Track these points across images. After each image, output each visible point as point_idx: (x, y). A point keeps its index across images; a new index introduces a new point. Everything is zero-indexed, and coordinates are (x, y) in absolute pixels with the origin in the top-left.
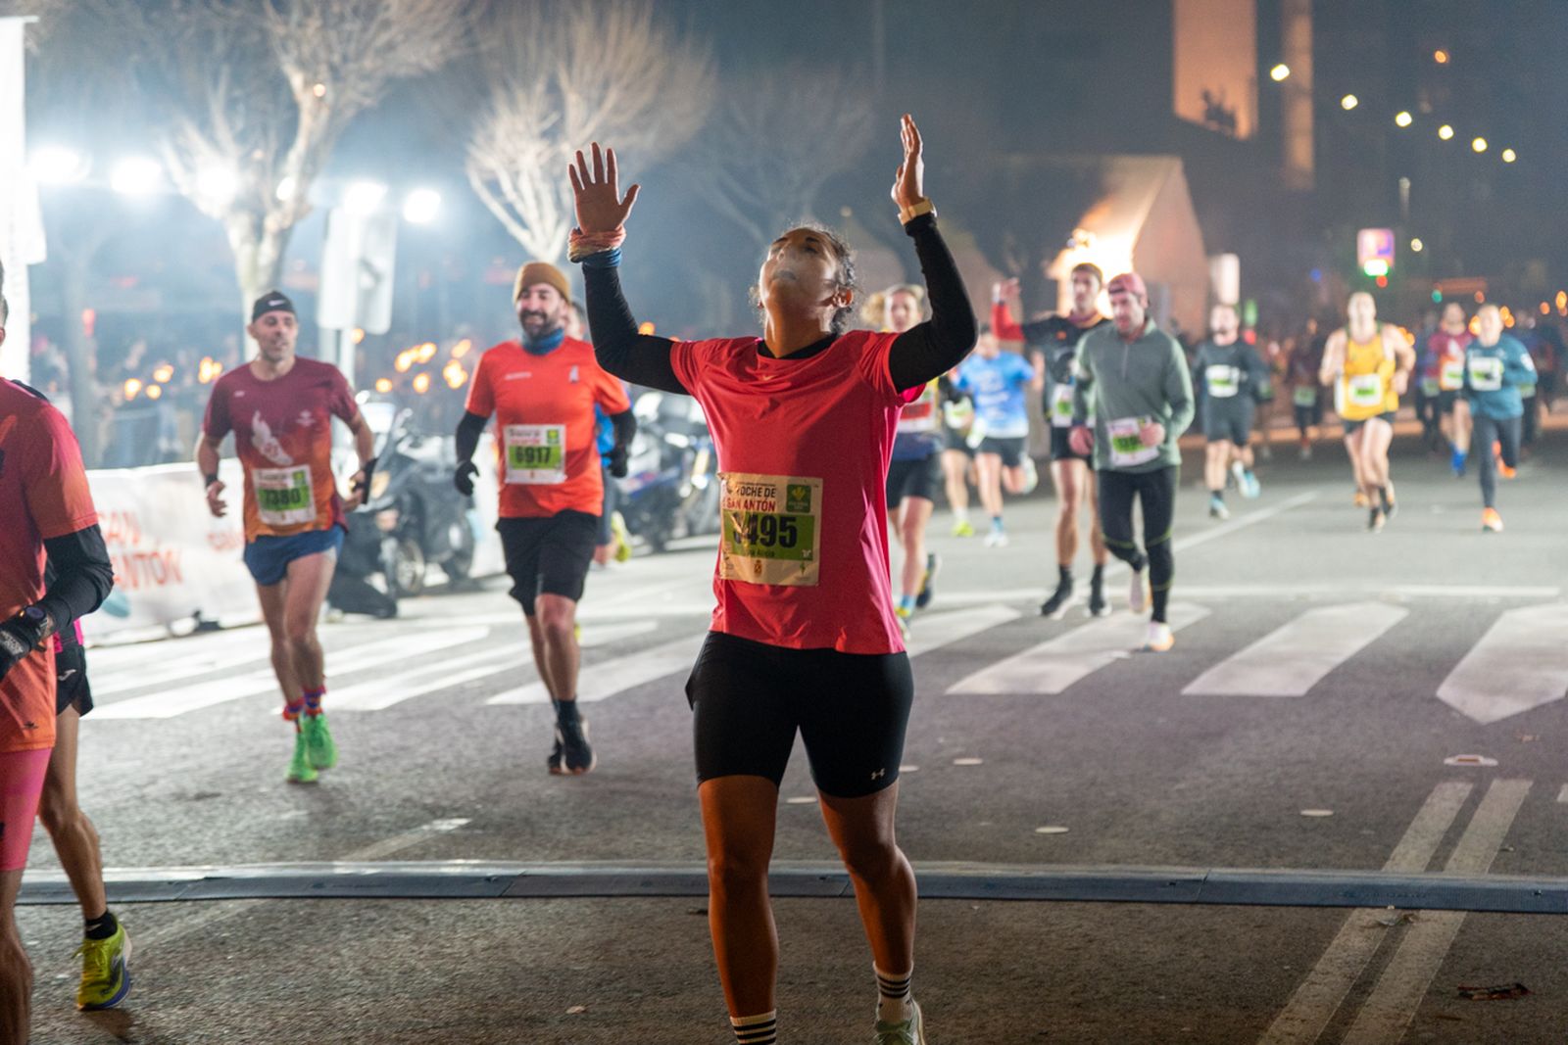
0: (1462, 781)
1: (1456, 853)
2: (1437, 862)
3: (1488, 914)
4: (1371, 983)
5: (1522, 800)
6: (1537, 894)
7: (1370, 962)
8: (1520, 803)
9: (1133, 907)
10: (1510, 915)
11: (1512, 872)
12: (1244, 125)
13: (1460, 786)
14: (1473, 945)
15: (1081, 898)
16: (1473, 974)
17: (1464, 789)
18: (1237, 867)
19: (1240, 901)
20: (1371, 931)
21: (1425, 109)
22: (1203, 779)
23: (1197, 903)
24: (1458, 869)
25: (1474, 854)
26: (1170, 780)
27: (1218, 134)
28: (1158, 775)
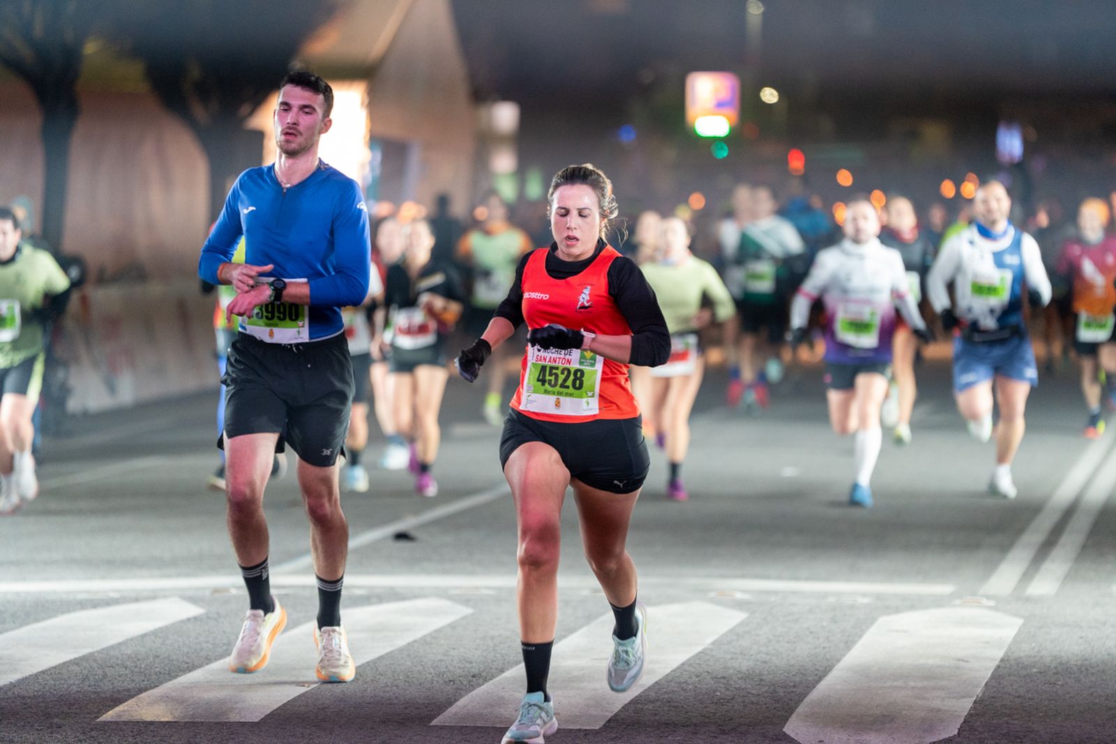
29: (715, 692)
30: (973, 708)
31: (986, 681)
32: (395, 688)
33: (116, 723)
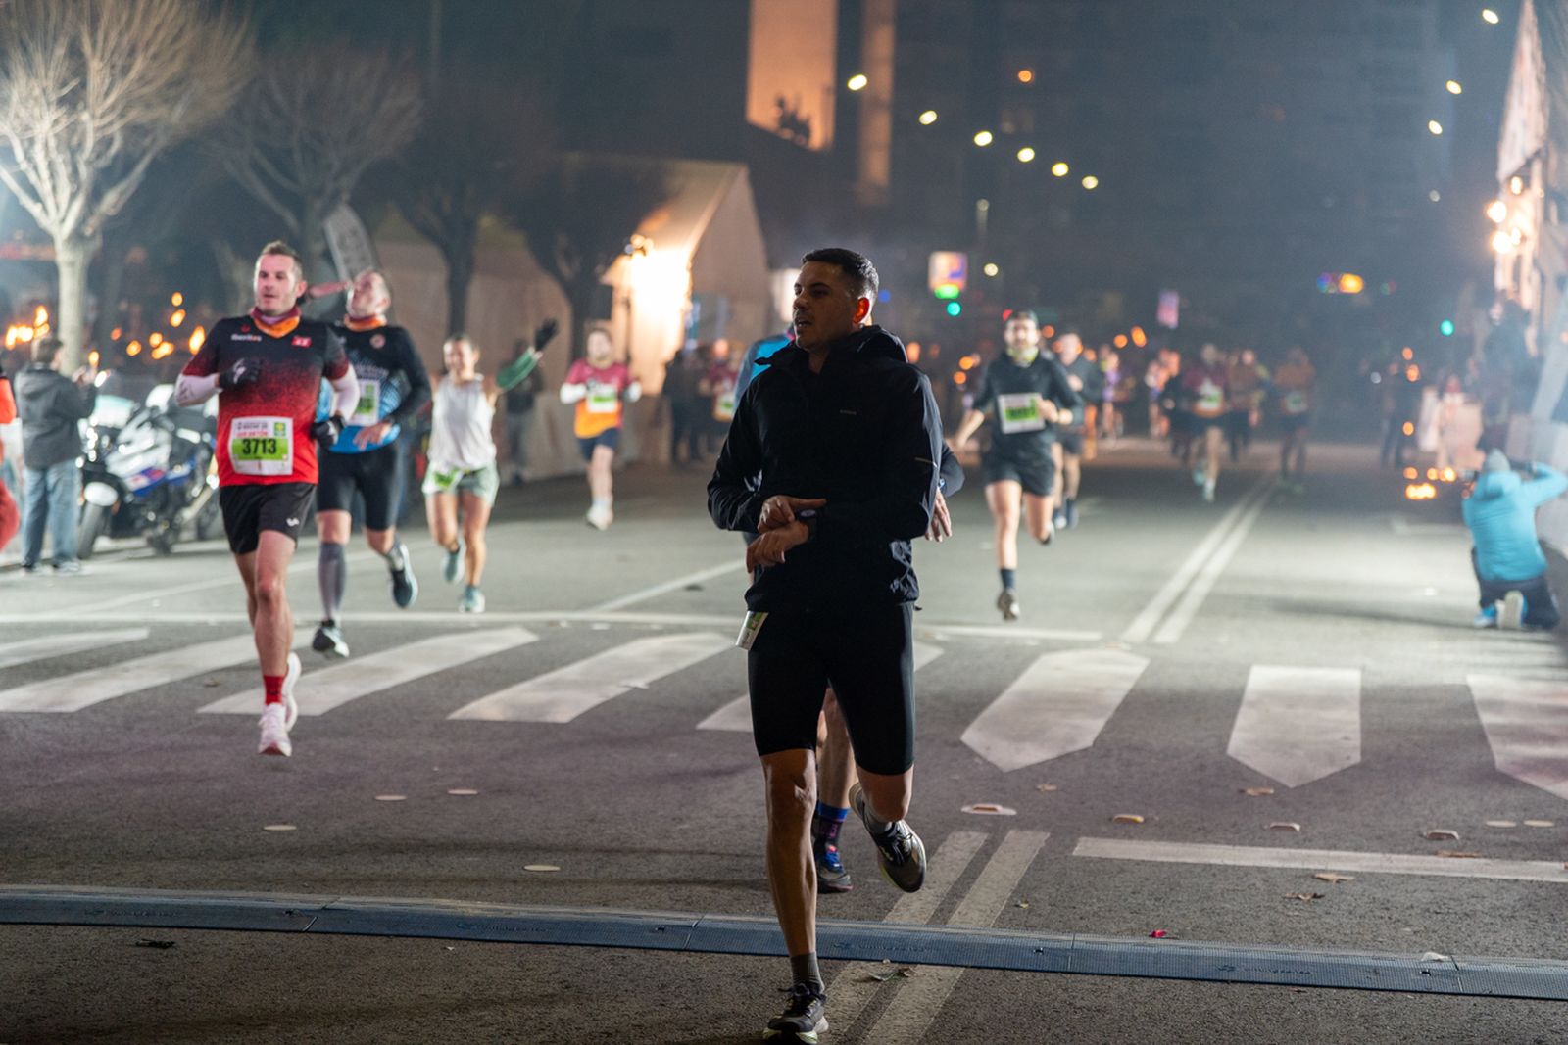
0: (977, 831)
1: (962, 907)
2: (942, 914)
3: (986, 970)
4: (856, 1040)
5: (1037, 853)
6: (1038, 951)
7: (859, 1019)
8: (1034, 856)
9: (617, 953)
10: (1009, 973)
11: (1017, 927)
12: (820, 134)
13: (974, 835)
14: (967, 1003)
15: (563, 941)
16: (962, 1034)
17: (978, 839)
18: (733, 913)
19: (730, 950)
20: (864, 985)
21: (1008, 127)
22: (709, 819)
23: (685, 950)
24: (962, 922)
25: (981, 907)
26: (674, 819)
27: (791, 143)
28: (662, 813)
30: (1106, 727)
31: (1117, 705)
32: (672, 699)
33: (461, 721)
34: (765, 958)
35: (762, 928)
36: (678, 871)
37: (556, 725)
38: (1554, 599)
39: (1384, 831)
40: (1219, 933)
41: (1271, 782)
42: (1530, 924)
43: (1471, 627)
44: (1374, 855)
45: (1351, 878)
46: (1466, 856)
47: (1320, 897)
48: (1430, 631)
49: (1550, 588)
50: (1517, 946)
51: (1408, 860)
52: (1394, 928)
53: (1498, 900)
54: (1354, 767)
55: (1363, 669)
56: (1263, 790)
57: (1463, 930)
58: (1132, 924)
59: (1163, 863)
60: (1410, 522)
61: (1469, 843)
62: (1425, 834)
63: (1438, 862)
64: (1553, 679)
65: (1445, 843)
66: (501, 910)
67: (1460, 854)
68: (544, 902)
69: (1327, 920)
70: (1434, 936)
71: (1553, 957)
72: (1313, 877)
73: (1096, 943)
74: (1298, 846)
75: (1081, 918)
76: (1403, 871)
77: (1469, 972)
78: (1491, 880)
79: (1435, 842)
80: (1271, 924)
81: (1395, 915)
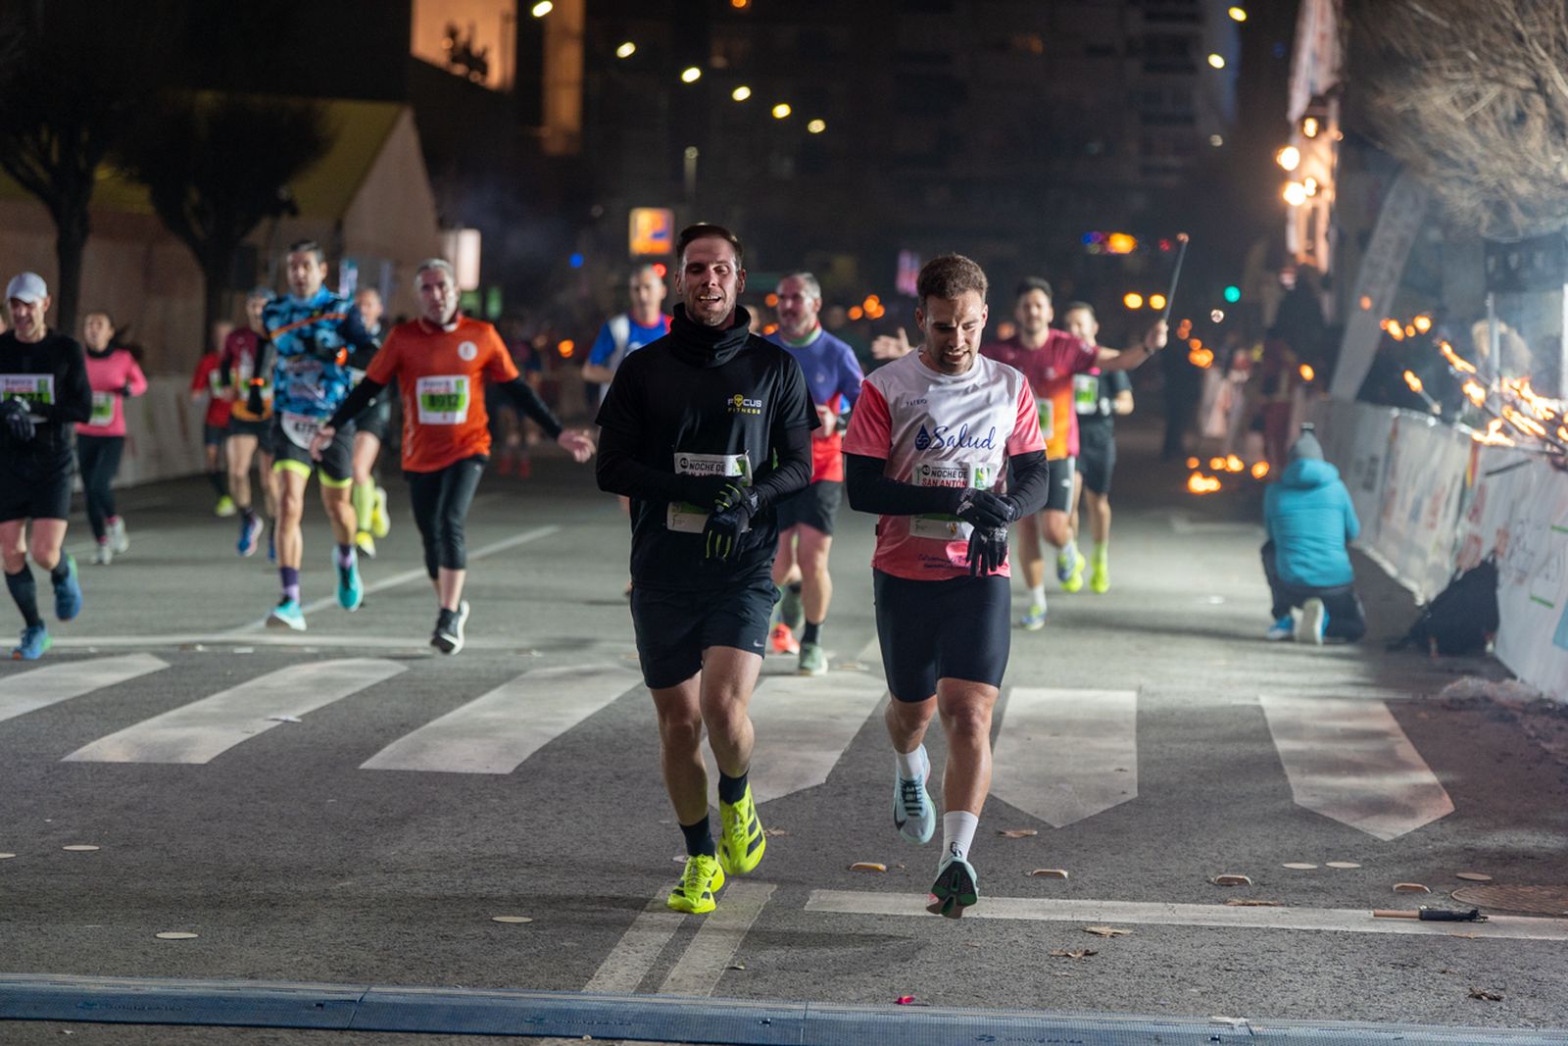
1: (675, 972)
2: (650, 984)
5: (761, 908)
6: (765, 1022)
8: (759, 912)
9: (267, 1034)
11: (739, 995)
12: (498, 71)
15: (202, 1021)
18: (405, 985)
19: (402, 1028)
21: (719, 62)
22: (375, 875)
23: (348, 1029)
24: (675, 991)
25: (697, 973)
26: (334, 875)
27: (464, 81)
28: (320, 869)
29: (615, 742)
30: (841, 760)
31: (854, 735)
32: (330, 736)
33: (79, 763)
34: (442, 1036)
35: (439, 1001)
36: (339, 936)
37: (191, 766)
38: (1360, 607)
39: (1166, 876)
40: (975, 998)
41: (1034, 822)
42: (1334, 982)
43: (1264, 639)
44: (1154, 904)
45: (1129, 932)
46: (1260, 904)
47: (1092, 954)
48: (1216, 642)
49: (1356, 596)
50: (1320, 1007)
51: (1193, 910)
52: (1179, 989)
53: (1297, 953)
54: (1130, 802)
55: (1139, 690)
56: (1025, 832)
57: (1258, 989)
58: (875, 989)
59: (910, 917)
60: (1192, 520)
61: (1264, 889)
62: (1213, 879)
63: (1228, 912)
64: (1359, 699)
65: (1236, 889)
66: (128, 986)
67: (1255, 902)
68: (180, 975)
69: (1101, 981)
70: (1225, 998)
71: (1361, 1018)
72: (1085, 931)
73: (832, 1012)
74: (1067, 895)
75: (815, 983)
76: (1188, 923)
77: (1265, 1038)
78: (1289, 932)
79: (1225, 888)
80: (1037, 987)
81: (1180, 974)
